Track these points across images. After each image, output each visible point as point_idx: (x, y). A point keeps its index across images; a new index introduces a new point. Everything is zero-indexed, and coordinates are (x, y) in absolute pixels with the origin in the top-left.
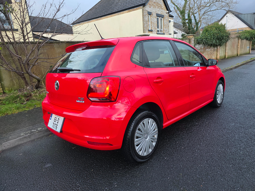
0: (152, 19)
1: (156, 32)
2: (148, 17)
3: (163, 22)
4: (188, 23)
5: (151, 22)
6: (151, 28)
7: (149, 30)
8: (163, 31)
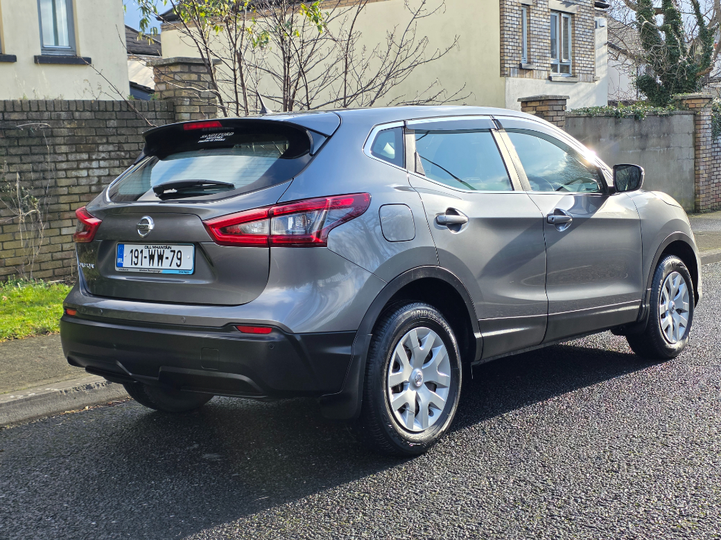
0: (532, 22)
1: (545, 74)
2: (520, 16)
3: (574, 34)
4: (663, 29)
5: (529, 34)
6: (529, 55)
7: (521, 65)
8: (571, 68)
